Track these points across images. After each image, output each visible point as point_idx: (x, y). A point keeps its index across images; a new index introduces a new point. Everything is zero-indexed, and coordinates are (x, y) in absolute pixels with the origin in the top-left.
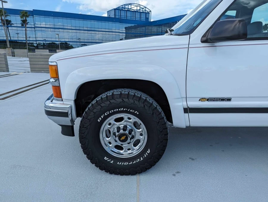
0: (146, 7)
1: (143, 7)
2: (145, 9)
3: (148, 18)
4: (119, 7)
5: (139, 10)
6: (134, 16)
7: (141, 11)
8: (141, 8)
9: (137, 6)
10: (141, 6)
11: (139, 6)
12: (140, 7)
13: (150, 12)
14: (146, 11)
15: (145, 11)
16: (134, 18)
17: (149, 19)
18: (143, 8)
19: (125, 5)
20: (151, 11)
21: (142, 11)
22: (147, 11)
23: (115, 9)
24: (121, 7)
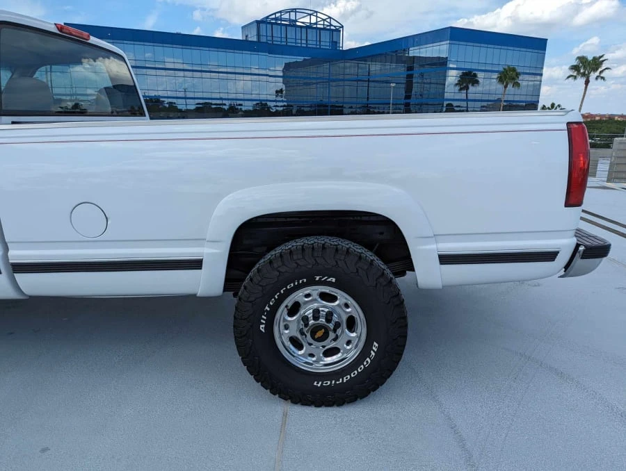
0: (330, 18)
1: (324, 17)
2: (328, 20)
3: (336, 42)
4: (267, 17)
5: (315, 24)
6: (304, 37)
7: (319, 26)
8: (319, 19)
9: (310, 15)
10: (319, 15)
11: (315, 14)
12: (317, 17)
13: (340, 27)
14: (331, 25)
15: (328, 26)
16: (304, 42)
17: (338, 45)
18: (324, 20)
19: (280, 12)
20: (342, 27)
21: (322, 26)
22: (335, 26)
23: (258, 23)
24: (274, 16)
